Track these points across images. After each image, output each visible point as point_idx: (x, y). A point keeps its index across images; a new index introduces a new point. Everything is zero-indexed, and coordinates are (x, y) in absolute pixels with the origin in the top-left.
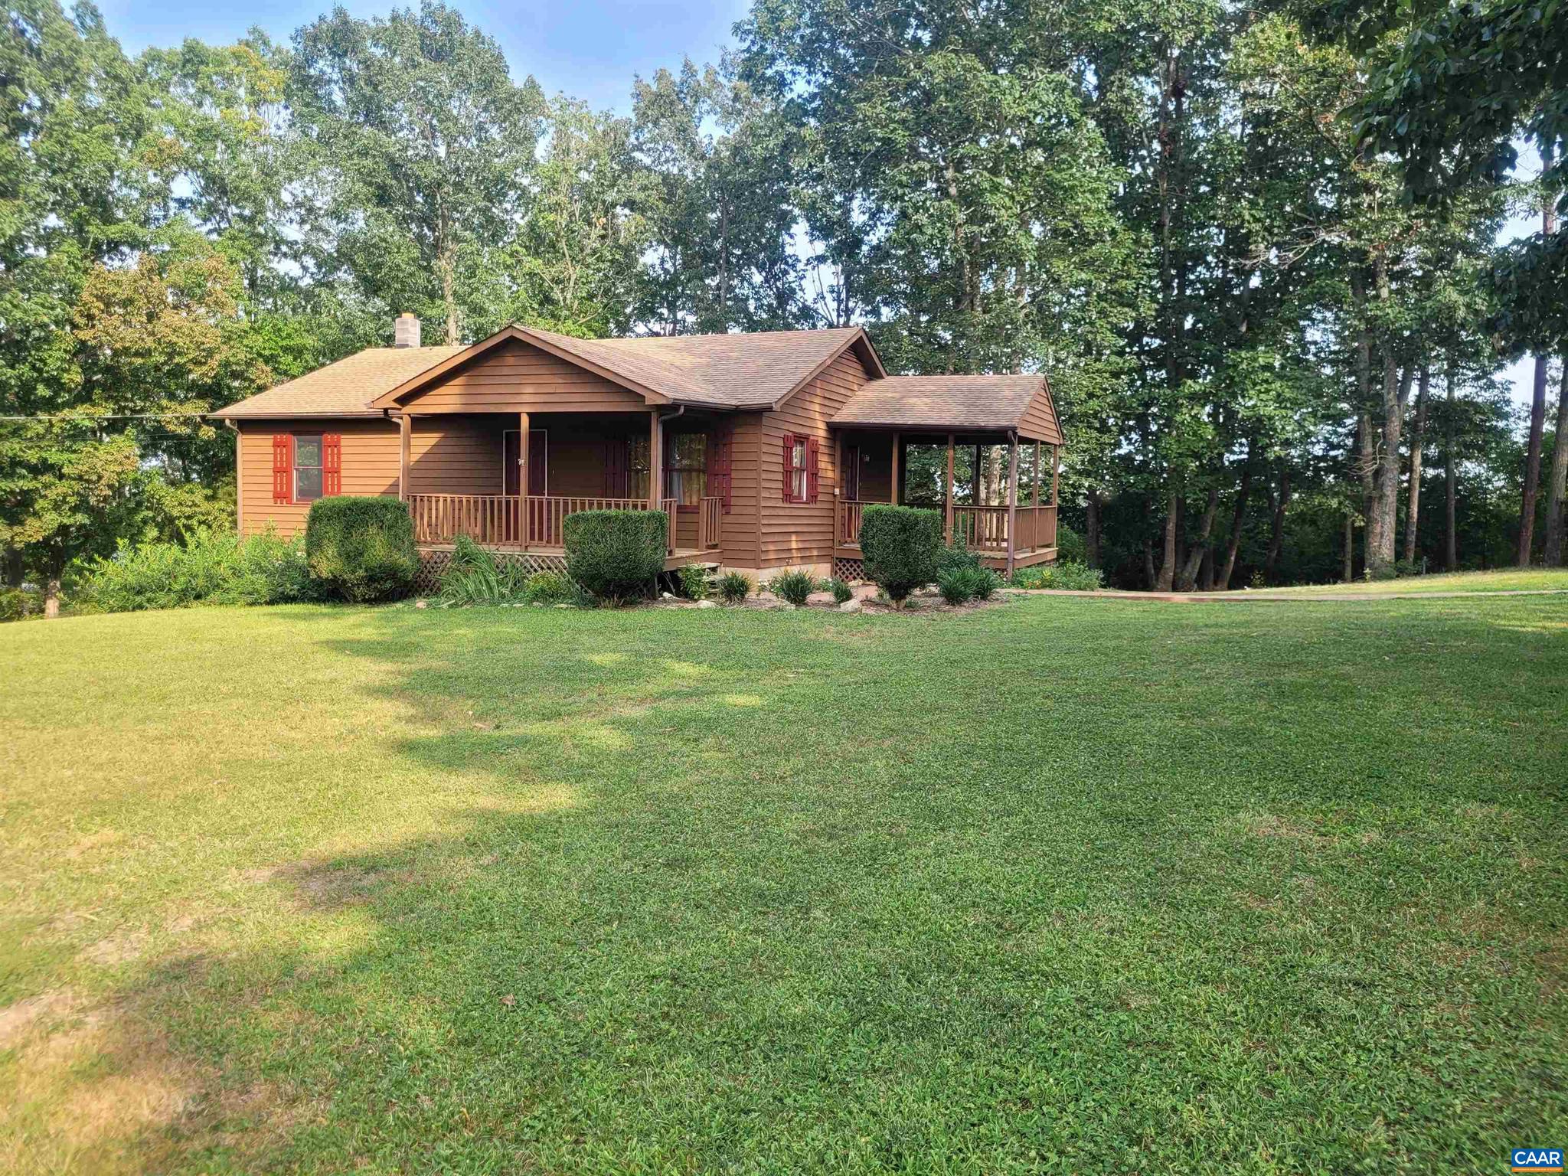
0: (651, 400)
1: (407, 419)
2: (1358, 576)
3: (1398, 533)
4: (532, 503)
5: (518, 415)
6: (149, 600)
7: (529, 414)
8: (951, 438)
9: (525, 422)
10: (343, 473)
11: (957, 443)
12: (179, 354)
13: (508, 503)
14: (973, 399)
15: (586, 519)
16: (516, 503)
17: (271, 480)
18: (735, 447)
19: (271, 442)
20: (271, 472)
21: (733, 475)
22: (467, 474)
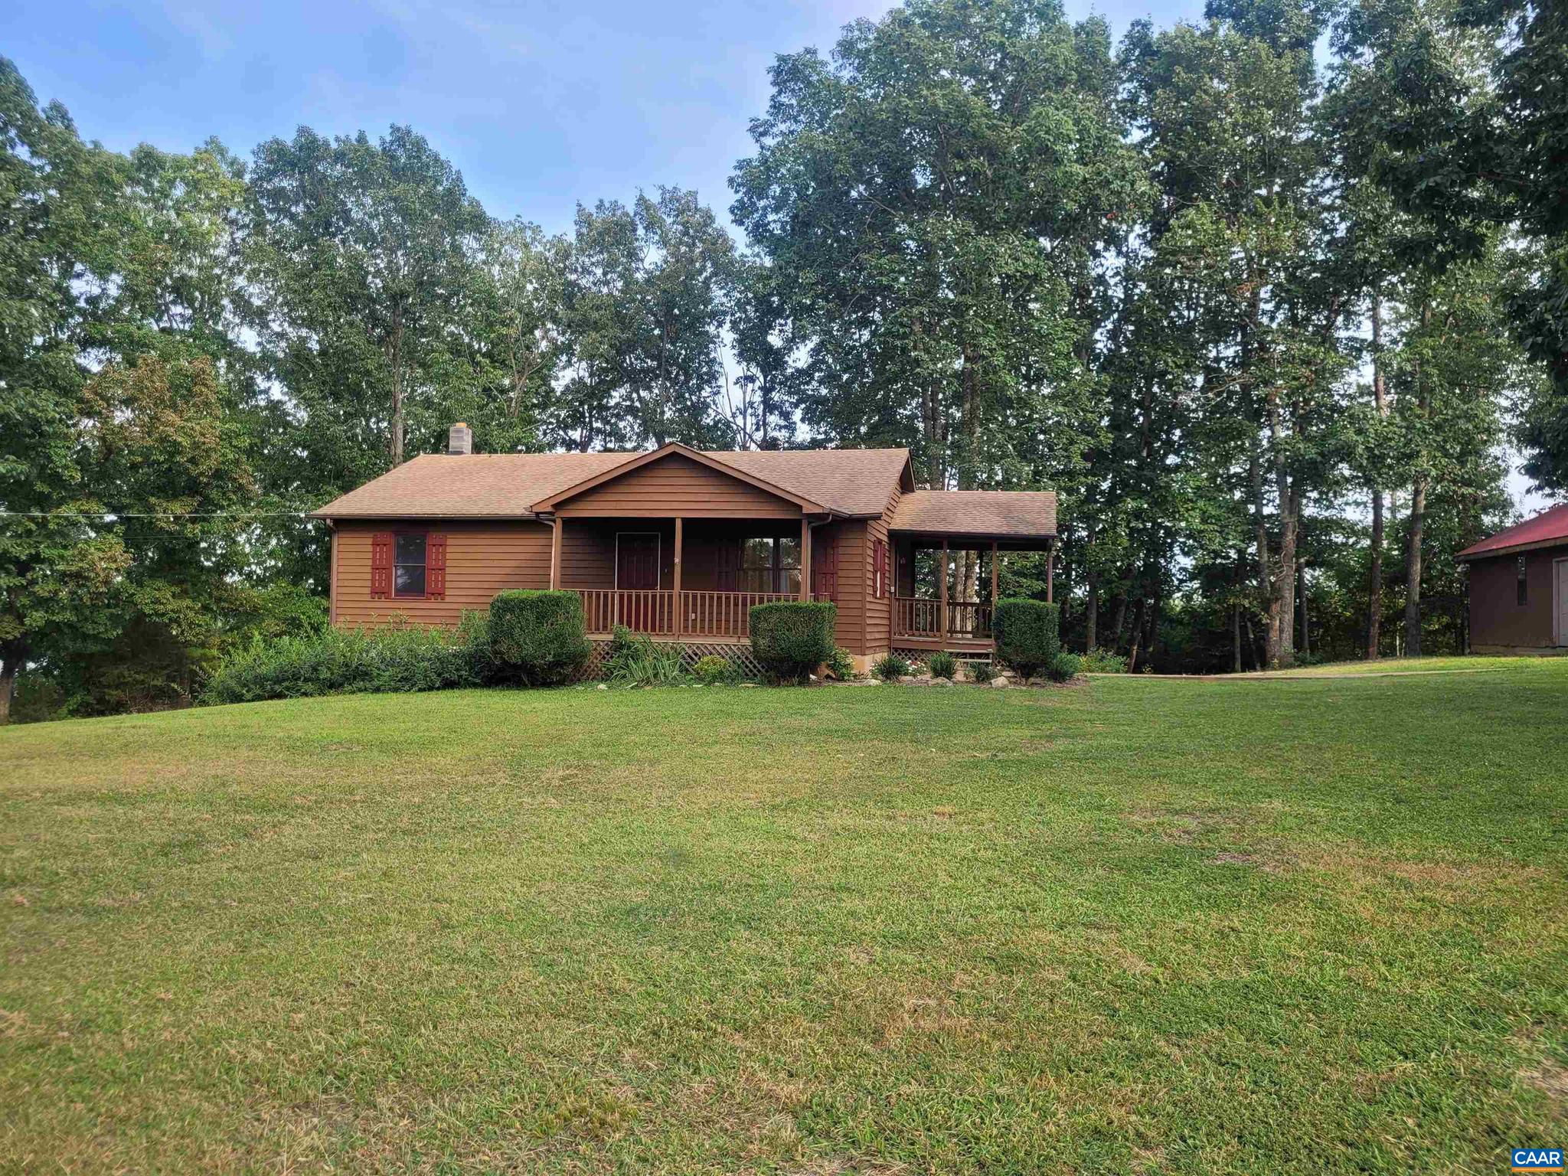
0: (808, 509)
1: (559, 522)
2: (1265, 665)
3: (1295, 630)
4: (686, 597)
5: (673, 520)
6: (288, 689)
7: (684, 520)
8: (995, 545)
9: (679, 525)
10: (448, 570)
11: (1000, 548)
12: (180, 453)
13: (662, 597)
14: (1006, 511)
15: (778, 609)
16: (670, 597)
17: (369, 577)
18: (841, 550)
19: (370, 541)
20: (369, 570)
21: (840, 573)
22: (582, 571)
